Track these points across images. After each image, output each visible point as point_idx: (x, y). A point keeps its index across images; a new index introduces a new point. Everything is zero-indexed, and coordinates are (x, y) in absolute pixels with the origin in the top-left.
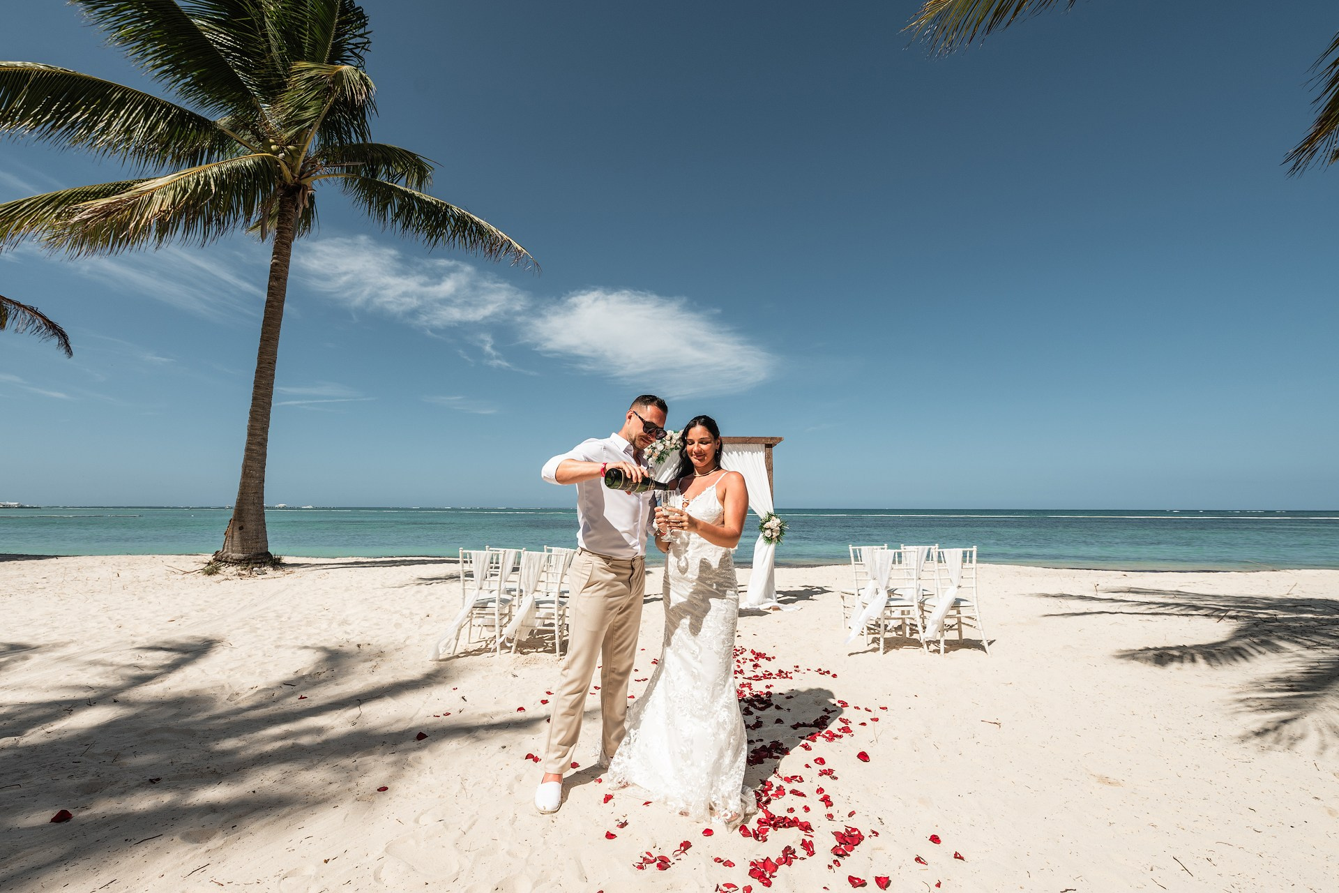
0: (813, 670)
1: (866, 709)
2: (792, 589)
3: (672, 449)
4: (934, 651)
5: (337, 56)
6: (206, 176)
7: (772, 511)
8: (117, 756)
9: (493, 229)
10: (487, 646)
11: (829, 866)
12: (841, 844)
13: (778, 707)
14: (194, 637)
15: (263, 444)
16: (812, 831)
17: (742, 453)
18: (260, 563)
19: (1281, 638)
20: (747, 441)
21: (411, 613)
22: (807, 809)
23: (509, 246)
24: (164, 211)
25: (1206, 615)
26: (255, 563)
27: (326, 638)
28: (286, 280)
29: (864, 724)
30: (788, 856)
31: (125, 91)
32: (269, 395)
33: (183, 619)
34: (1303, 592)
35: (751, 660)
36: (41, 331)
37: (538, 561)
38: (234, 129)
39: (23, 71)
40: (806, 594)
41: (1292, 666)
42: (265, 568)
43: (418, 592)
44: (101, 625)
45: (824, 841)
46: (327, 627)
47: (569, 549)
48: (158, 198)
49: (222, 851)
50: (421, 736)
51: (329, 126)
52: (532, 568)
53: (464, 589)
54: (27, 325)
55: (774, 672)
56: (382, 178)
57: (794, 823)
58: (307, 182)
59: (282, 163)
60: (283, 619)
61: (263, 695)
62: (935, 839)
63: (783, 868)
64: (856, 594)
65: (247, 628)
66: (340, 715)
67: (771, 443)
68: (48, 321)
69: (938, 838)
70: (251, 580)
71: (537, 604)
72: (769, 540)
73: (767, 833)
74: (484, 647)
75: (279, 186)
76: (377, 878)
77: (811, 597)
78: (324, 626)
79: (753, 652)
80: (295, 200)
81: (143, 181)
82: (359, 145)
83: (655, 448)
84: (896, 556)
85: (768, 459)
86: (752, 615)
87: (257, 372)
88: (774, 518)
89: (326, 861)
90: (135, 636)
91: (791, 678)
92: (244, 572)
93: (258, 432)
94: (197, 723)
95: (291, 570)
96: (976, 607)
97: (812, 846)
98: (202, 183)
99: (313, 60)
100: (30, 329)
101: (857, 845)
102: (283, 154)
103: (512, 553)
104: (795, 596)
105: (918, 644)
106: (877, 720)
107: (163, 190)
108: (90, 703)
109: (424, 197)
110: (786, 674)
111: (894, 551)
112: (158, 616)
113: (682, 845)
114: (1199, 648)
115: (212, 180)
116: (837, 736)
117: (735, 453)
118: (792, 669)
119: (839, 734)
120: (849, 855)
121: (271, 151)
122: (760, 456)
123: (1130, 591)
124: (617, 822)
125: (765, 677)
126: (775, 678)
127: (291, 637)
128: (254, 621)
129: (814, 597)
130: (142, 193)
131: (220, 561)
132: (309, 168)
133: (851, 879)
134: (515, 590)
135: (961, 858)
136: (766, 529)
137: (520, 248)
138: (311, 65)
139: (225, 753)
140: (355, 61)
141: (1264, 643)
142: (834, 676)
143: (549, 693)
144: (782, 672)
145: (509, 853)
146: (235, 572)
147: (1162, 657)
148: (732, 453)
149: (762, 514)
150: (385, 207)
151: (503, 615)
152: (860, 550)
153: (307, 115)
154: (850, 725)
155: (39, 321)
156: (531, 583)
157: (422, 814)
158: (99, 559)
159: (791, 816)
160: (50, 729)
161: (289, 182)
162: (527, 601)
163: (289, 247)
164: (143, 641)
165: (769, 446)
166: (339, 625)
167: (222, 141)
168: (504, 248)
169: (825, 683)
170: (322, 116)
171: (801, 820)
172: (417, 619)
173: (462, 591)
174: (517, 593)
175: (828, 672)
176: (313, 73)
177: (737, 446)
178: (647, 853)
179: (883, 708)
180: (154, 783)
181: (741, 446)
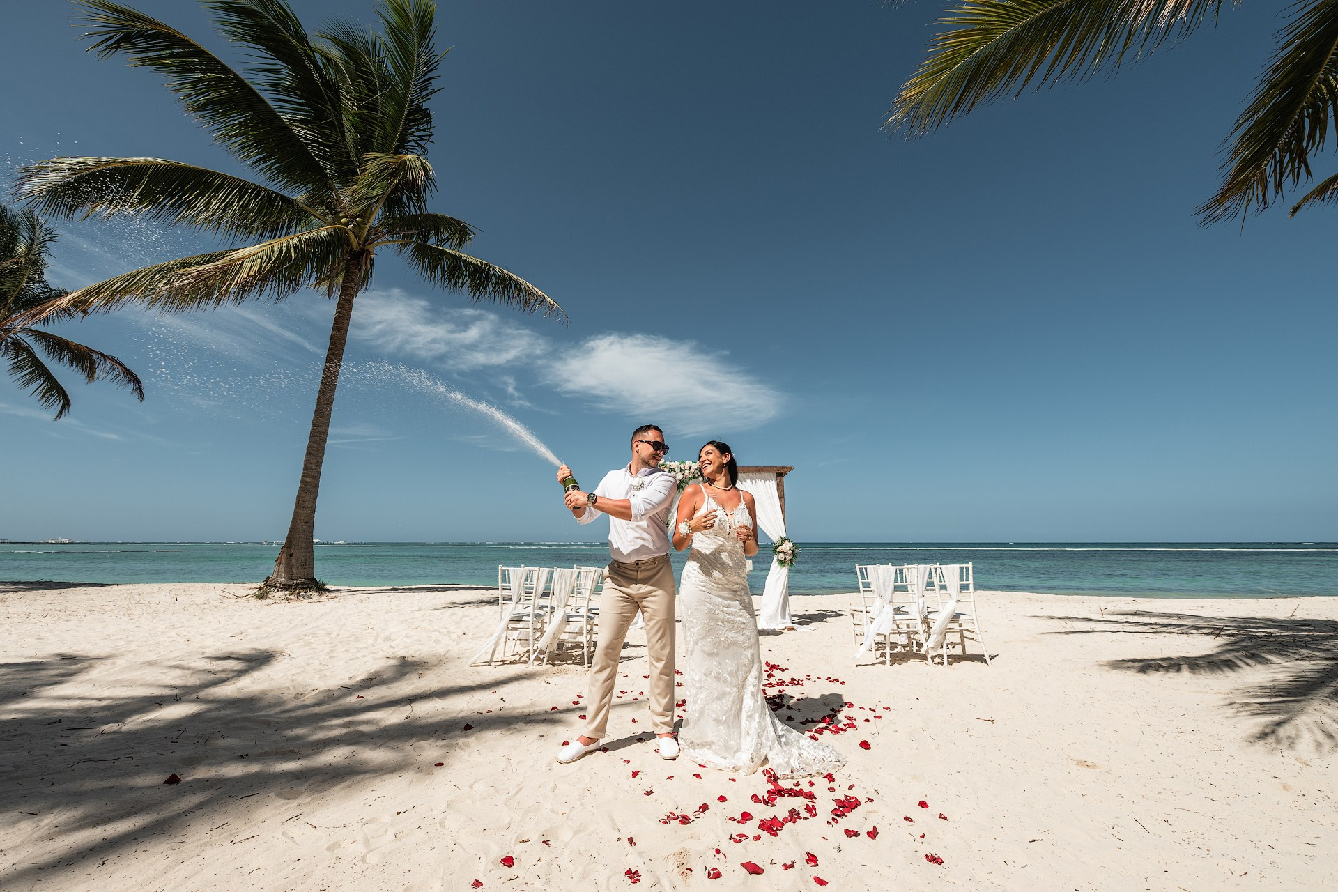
0: (823, 678)
1: (870, 709)
2: (807, 613)
3: (690, 478)
4: (939, 663)
5: (402, 147)
6: (288, 246)
7: (784, 535)
8: (208, 739)
9: (530, 285)
10: (520, 658)
11: (828, 822)
12: (839, 806)
13: (789, 708)
14: (256, 649)
15: (317, 476)
16: (816, 798)
17: (756, 482)
18: (306, 588)
19: (1271, 652)
20: (759, 471)
21: (448, 632)
22: (812, 784)
23: (542, 301)
24: (252, 276)
25: (1205, 634)
26: (302, 588)
27: (374, 651)
28: (346, 331)
29: (867, 720)
30: (794, 816)
31: (225, 178)
32: (325, 432)
33: (243, 635)
34: (1308, 614)
35: (766, 671)
36: (119, 378)
37: (569, 578)
38: (310, 203)
39: (145, 165)
40: (821, 617)
41: (1280, 676)
42: (311, 593)
43: (453, 614)
44: (171, 639)
45: (825, 805)
46: (373, 642)
47: (597, 568)
48: (247, 265)
49: (311, 806)
50: (468, 727)
51: (392, 202)
52: (564, 584)
54: (108, 373)
55: (787, 680)
56: (432, 242)
57: (800, 793)
58: (369, 248)
59: (350, 233)
60: (332, 636)
61: (325, 694)
62: (923, 804)
63: (789, 825)
64: (864, 611)
65: (301, 643)
66: (394, 712)
67: (782, 472)
68: (126, 369)
69: (926, 803)
70: (298, 604)
71: (568, 619)
72: (782, 563)
73: (776, 801)
74: (517, 659)
75: (346, 252)
76: (442, 824)
77: (825, 620)
78: (371, 641)
79: (767, 664)
80: (358, 263)
81: (234, 251)
82: (417, 216)
84: (898, 572)
85: (780, 487)
86: (768, 635)
87: (316, 412)
88: (786, 542)
89: (398, 813)
90: (203, 648)
91: (802, 685)
92: (291, 597)
93: (313, 466)
94: (271, 716)
95: (334, 595)
96: (975, 620)
97: (815, 810)
98: (284, 252)
99: (383, 152)
100: (110, 376)
101: (854, 809)
102: (352, 225)
103: (545, 571)
104: (810, 618)
105: (924, 657)
106: (880, 717)
107: (251, 257)
108: (176, 700)
109: (470, 260)
110: (798, 682)
111: (895, 567)
112: (220, 632)
113: (700, 807)
114: (1186, 660)
115: (293, 249)
116: (842, 729)
117: (749, 481)
118: (804, 678)
119: (844, 728)
120: (846, 816)
121: (341, 224)
122: (772, 484)
123: (1136, 614)
124: (644, 792)
125: (778, 684)
126: (787, 685)
127: (343, 650)
128: (307, 638)
129: (828, 619)
130: (235, 260)
131: (270, 586)
132: (374, 234)
133: (847, 832)
134: (547, 607)
135: (945, 818)
136: (779, 552)
137: (552, 302)
138: (379, 155)
139: (298, 738)
140: (419, 151)
141: (1254, 656)
142: (843, 683)
143: (579, 696)
144: (795, 680)
145: (552, 810)
146: (284, 597)
147: (1147, 666)
148: (746, 482)
149: (776, 539)
150: (436, 268)
151: (536, 630)
152: (866, 568)
153: (375, 193)
154: (854, 722)
155: (118, 369)
156: (562, 598)
157: (475, 782)
158: (155, 587)
159: (797, 788)
160: (145, 718)
161: (355, 248)
162: (559, 615)
163: (351, 303)
164: (211, 652)
165: (780, 475)
166: (384, 641)
167: (299, 216)
168: (538, 301)
169: (835, 689)
170: (387, 194)
171: (806, 791)
172: (454, 636)
174: (548, 610)
175: (837, 680)
176: (383, 161)
177: (751, 475)
178: (670, 813)
179: (886, 709)
180: (243, 757)
181: (754, 475)
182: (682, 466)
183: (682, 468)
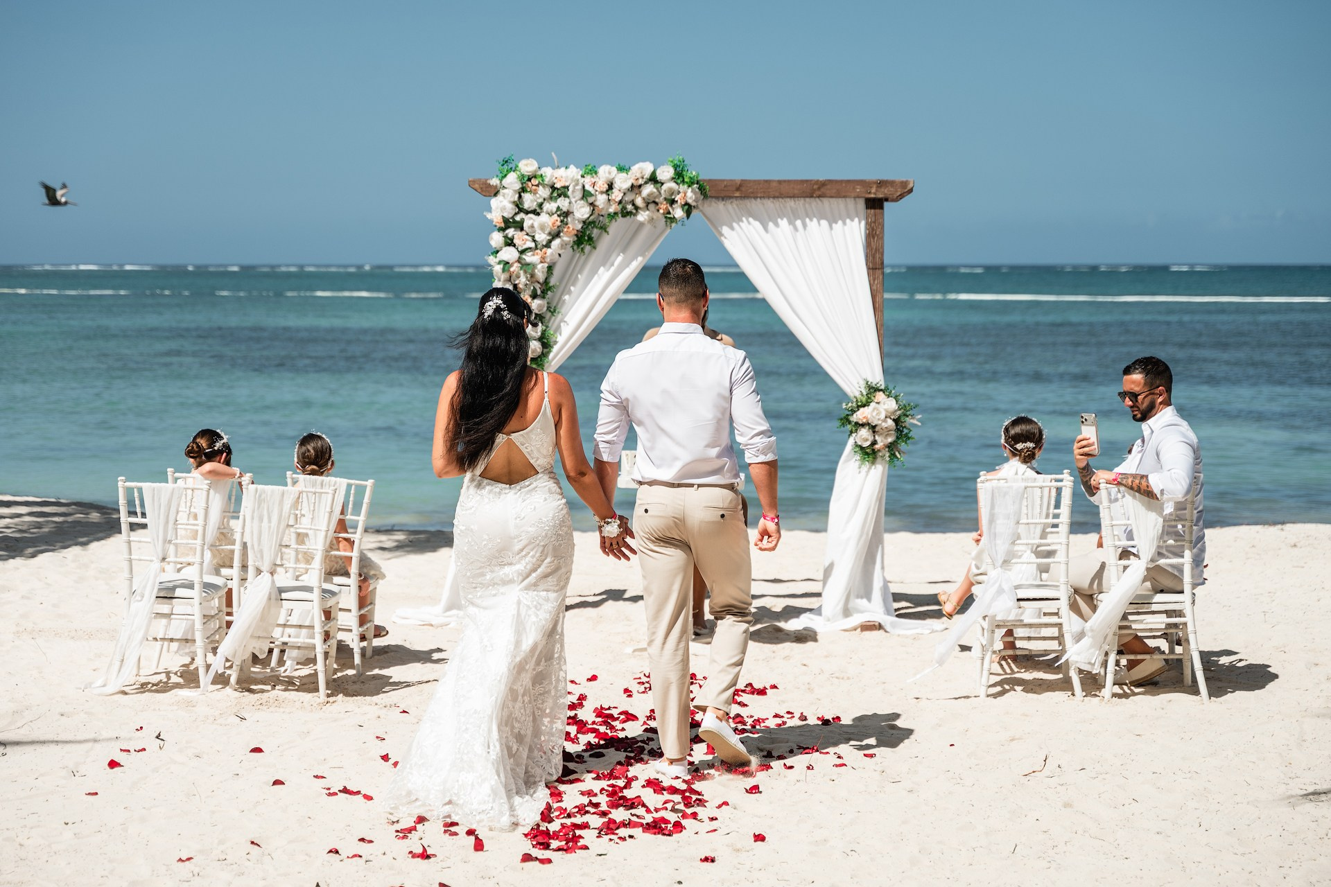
3: (613, 216)
7: (876, 378)
17: (805, 226)
37: (276, 504)
52: (265, 517)
53: (130, 561)
67: (880, 196)
71: (278, 594)
72: (869, 453)
83: (567, 214)
85: (873, 238)
88: (880, 396)
117: (783, 223)
122: (851, 230)
136: (859, 424)
148: (777, 225)
149: (853, 388)
151: (208, 617)
156: (264, 549)
162: (259, 585)
165: (875, 204)
173: (126, 565)
177: (791, 203)
181: (800, 203)
182: (588, 181)
183: (588, 187)
